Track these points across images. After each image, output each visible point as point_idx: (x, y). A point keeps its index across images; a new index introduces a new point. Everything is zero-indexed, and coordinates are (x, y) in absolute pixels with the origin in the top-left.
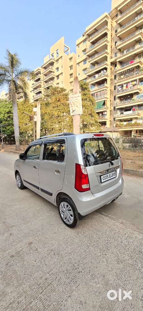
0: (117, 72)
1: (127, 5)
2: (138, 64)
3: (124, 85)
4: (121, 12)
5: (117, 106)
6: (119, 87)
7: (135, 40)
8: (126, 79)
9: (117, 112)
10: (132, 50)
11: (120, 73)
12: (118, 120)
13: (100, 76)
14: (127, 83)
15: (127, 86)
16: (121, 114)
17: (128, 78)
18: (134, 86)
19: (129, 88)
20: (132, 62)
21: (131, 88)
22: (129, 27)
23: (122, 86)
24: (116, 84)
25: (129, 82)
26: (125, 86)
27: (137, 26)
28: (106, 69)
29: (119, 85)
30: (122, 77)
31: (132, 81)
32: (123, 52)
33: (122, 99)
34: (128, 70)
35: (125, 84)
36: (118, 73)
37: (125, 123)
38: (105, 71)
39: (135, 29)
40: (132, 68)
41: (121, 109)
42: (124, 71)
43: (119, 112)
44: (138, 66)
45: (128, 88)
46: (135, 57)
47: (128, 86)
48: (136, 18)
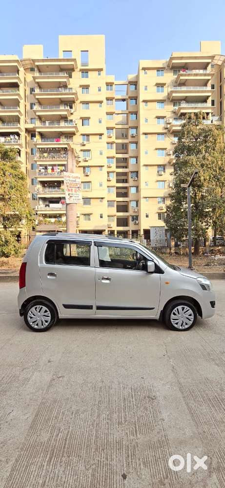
0: (38, 146)
1: (48, 66)
2: (66, 146)
3: (48, 167)
4: (40, 69)
5: (40, 194)
6: (41, 167)
7: (60, 115)
8: (51, 159)
9: (39, 203)
10: (57, 126)
11: (42, 148)
12: (43, 214)
13: (8, 142)
14: (53, 166)
15: (53, 169)
16: (46, 206)
17: (54, 159)
18: (62, 171)
19: (56, 173)
20: (58, 141)
21: (58, 174)
22: (52, 95)
23: (46, 168)
24: (36, 161)
25: (55, 165)
26: (50, 168)
27: (62, 100)
28: (18, 134)
29: (41, 165)
30: (46, 155)
31: (59, 165)
32: (44, 122)
33: (46, 185)
34: (53, 148)
35: (50, 165)
36: (39, 148)
37: (53, 220)
38: (16, 137)
39: (59, 101)
40: (58, 148)
41: (44, 199)
42: (47, 148)
43: (41, 202)
44: (66, 148)
45: (54, 173)
46: (61, 135)
47: (55, 171)
48: (60, 89)
